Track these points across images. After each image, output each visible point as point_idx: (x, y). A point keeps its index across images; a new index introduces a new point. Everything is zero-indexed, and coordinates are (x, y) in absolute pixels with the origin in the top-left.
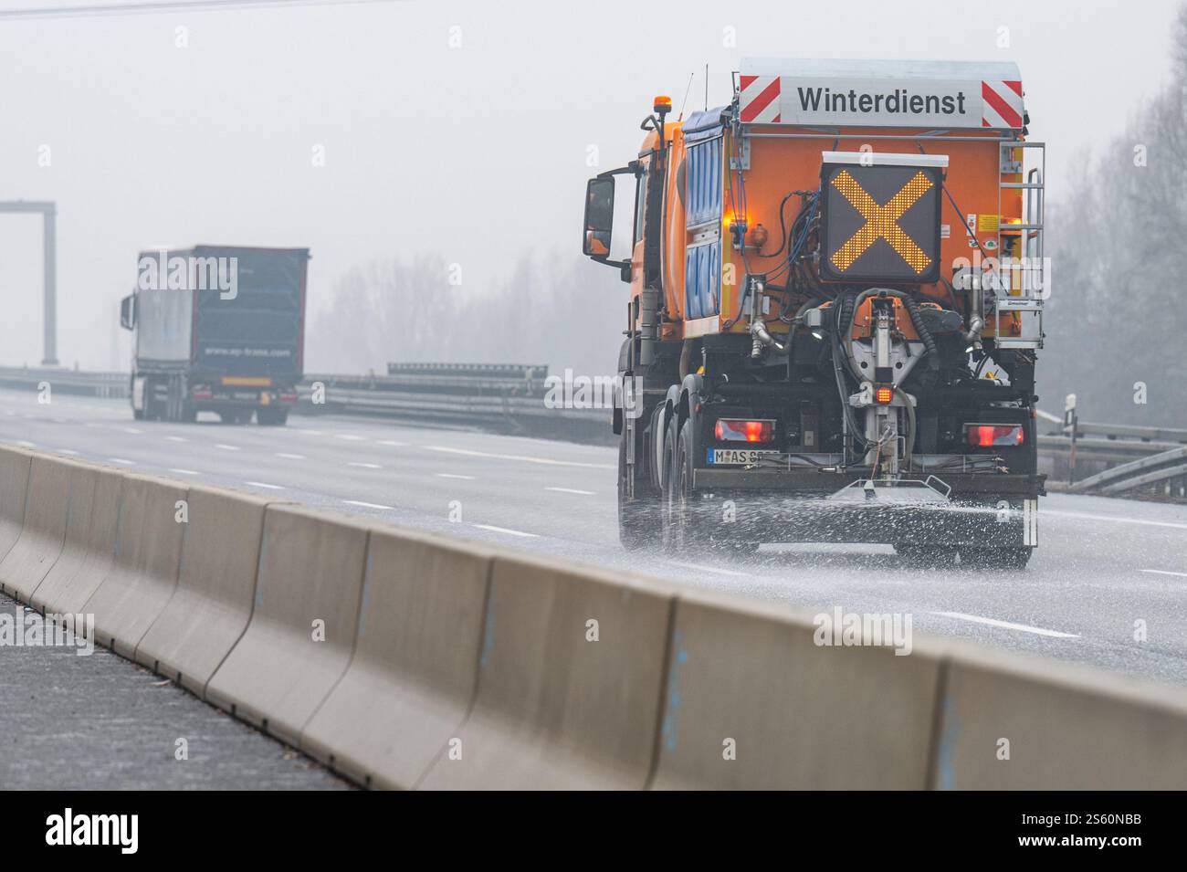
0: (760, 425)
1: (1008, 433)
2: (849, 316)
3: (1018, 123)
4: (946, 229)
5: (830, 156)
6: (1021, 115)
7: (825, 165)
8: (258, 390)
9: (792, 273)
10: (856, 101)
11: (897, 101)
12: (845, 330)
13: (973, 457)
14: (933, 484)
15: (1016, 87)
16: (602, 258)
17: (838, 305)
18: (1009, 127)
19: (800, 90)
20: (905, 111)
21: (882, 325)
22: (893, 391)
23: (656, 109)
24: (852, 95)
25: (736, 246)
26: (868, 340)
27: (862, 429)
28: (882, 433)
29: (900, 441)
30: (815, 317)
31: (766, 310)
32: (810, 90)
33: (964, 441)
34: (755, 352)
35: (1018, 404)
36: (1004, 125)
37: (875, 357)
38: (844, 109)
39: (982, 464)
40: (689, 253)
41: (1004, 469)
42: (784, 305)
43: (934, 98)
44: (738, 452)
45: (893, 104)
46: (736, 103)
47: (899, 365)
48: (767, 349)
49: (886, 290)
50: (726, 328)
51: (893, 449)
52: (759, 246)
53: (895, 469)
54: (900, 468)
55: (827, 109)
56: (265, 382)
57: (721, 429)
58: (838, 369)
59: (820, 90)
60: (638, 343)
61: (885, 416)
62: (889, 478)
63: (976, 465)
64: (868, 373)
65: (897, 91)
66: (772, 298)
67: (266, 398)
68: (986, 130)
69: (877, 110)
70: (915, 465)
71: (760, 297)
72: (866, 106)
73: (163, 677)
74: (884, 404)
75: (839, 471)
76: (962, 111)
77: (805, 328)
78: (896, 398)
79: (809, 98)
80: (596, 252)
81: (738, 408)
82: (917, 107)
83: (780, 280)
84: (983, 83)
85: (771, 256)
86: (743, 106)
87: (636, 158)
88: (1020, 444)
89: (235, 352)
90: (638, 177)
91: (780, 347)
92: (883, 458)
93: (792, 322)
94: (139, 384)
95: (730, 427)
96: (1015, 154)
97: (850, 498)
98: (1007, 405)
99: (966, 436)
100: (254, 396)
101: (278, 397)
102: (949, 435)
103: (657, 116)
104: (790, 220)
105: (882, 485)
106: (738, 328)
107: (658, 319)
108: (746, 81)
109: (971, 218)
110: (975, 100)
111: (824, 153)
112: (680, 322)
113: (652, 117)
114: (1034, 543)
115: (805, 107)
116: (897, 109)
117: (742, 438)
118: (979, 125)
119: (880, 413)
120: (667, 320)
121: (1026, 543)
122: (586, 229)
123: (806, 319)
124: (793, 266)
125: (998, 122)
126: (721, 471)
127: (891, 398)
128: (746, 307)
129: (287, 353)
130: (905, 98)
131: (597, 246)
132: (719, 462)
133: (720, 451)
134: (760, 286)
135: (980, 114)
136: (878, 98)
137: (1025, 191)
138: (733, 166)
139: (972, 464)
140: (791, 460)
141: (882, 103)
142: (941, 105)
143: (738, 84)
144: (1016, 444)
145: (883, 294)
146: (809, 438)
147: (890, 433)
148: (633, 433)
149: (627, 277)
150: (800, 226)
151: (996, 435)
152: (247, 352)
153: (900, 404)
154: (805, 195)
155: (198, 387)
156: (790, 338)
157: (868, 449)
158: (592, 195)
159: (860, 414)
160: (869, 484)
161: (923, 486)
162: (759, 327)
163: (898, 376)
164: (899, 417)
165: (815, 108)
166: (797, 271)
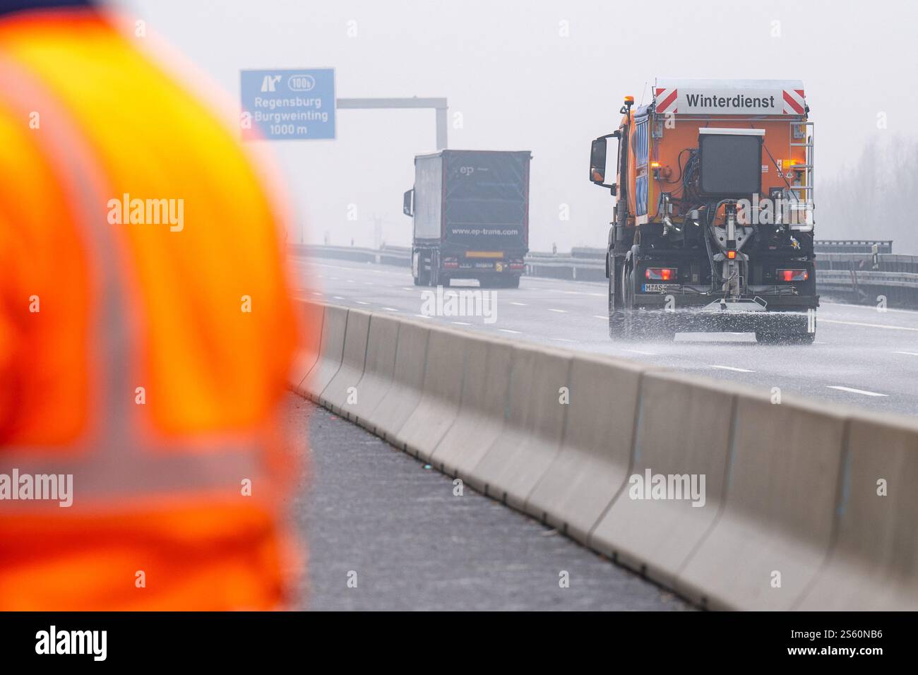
0: (669, 271)
1: (799, 274)
2: (713, 213)
3: (803, 112)
4: (765, 168)
5: (703, 130)
6: (803, 107)
7: (701, 135)
8: (494, 261)
9: (685, 191)
10: (717, 101)
11: (739, 101)
12: (711, 221)
13: (780, 287)
14: (758, 300)
15: (801, 93)
16: (600, 182)
17: (707, 208)
18: (797, 114)
19: (688, 95)
20: (743, 106)
21: (730, 218)
22: (736, 253)
23: (626, 103)
24: (715, 98)
25: (656, 178)
26: (724, 226)
27: (721, 272)
28: (731, 274)
29: (741, 279)
30: (695, 214)
31: (671, 210)
32: (693, 96)
33: (777, 278)
34: (665, 233)
35: (805, 259)
36: (795, 113)
37: (727, 235)
38: (710, 106)
39: (785, 290)
40: (637, 180)
41: (796, 293)
42: (681, 208)
43: (758, 99)
44: (658, 285)
45: (736, 102)
46: (654, 102)
47: (740, 239)
48: (671, 231)
49: (733, 200)
50: (650, 220)
51: (736, 283)
52: (667, 178)
53: (738, 293)
54: (741, 292)
55: (702, 106)
56: (500, 255)
57: (649, 273)
58: (707, 241)
59: (698, 96)
60: (616, 228)
61: (732, 266)
62: (734, 298)
63: (782, 291)
64: (723, 244)
65: (738, 96)
66: (674, 205)
67: (499, 267)
68: (785, 116)
69: (728, 106)
70: (749, 290)
71: (667, 204)
72: (722, 104)
73: (550, 527)
74: (732, 259)
75: (708, 295)
76: (772, 106)
77: (691, 220)
78: (738, 256)
79: (692, 100)
80: (597, 180)
81: (658, 263)
82: (749, 104)
83: (679, 195)
84: (784, 91)
85: (674, 183)
86: (657, 105)
87: (618, 129)
88: (806, 280)
89: (476, 232)
90: (619, 139)
91: (678, 229)
92: (731, 288)
93: (684, 217)
94: (416, 257)
95: (654, 272)
96: (802, 128)
97: (713, 309)
98: (800, 259)
99: (778, 276)
100: (491, 266)
101: (509, 265)
102: (769, 276)
103: (626, 106)
104: (684, 162)
105: (731, 301)
106: (656, 221)
107: (626, 216)
108: (659, 91)
109: (779, 161)
110: (779, 100)
111: (700, 129)
112: (634, 217)
113: (624, 107)
114: (813, 331)
115: (690, 105)
116: (738, 105)
117: (660, 278)
118: (782, 113)
119: (730, 264)
120: (630, 217)
121: (809, 331)
122: (591, 167)
123: (691, 215)
124: (685, 187)
125: (791, 111)
126: (650, 295)
127: (735, 256)
128: (661, 209)
129: (515, 232)
130: (742, 99)
131: (598, 177)
132: (648, 290)
133: (648, 285)
134: (667, 199)
135: (782, 107)
136: (728, 100)
137: (807, 148)
138: (653, 136)
139: (780, 290)
140: (684, 289)
141: (731, 102)
142: (762, 103)
143: (655, 93)
144: (804, 279)
145: (731, 202)
146: (695, 278)
147: (735, 274)
148: (613, 277)
149: (614, 193)
150: (689, 166)
151: (793, 276)
152: (485, 232)
153: (741, 259)
154: (691, 151)
155: (448, 259)
156: (683, 225)
157: (724, 283)
158: (595, 149)
159: (720, 265)
160: (723, 301)
161: (753, 302)
162: (667, 220)
163: (739, 245)
164: (740, 266)
165: (695, 105)
166: (688, 191)
